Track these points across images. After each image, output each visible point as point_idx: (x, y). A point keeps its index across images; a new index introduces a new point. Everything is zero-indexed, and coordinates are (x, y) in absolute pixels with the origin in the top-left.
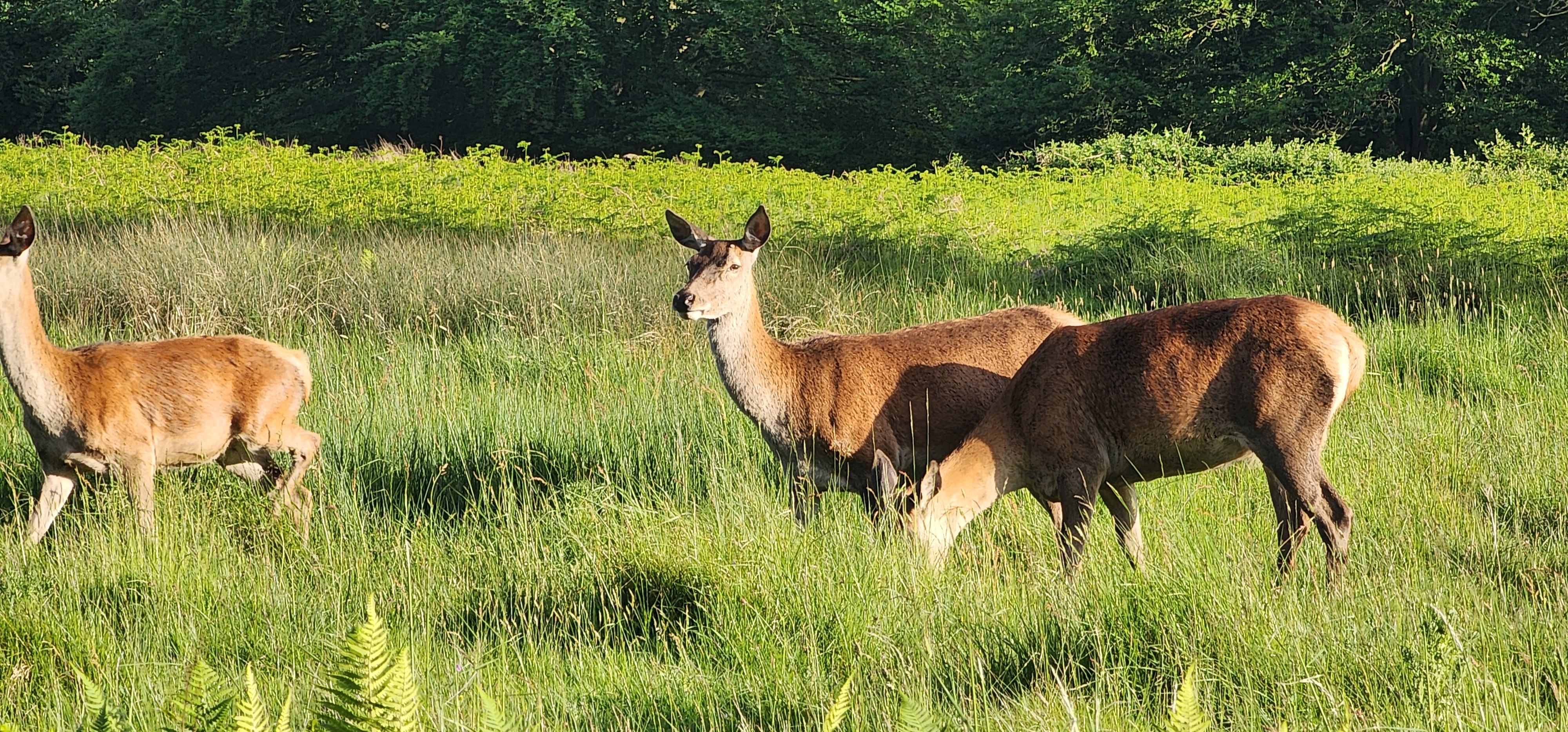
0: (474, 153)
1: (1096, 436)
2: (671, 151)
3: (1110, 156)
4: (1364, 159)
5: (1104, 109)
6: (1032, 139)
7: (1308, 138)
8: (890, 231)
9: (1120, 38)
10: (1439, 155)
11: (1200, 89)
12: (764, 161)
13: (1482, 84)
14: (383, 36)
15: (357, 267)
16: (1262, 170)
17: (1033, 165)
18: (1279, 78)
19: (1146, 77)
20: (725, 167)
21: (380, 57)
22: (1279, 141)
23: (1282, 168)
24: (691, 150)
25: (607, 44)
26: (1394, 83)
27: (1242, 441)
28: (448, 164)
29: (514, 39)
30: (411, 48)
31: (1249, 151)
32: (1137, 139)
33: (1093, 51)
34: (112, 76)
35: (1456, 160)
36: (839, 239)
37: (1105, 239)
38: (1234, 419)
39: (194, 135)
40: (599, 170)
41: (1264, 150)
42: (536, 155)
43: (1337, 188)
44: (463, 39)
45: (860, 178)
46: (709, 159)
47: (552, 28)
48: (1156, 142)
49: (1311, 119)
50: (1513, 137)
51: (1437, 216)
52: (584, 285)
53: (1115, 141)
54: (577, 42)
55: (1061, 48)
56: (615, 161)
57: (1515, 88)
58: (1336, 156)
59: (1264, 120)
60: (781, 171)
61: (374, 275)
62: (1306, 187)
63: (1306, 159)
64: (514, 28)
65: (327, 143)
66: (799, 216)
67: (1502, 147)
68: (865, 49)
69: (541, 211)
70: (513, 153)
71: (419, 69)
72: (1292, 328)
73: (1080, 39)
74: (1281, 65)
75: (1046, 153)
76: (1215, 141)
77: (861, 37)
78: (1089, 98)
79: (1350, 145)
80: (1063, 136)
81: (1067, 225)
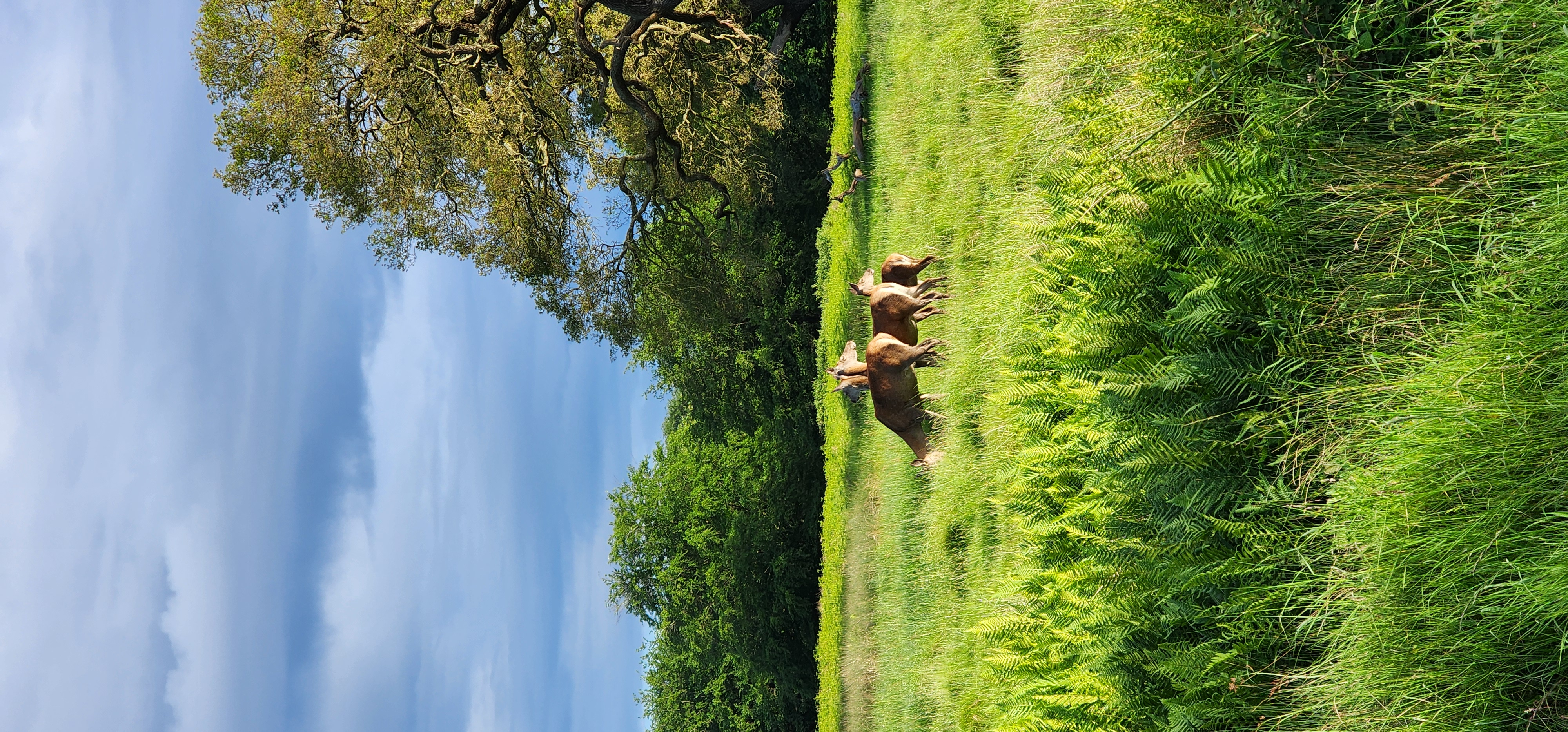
0: (820, 585)
1: (906, 411)
2: (820, 529)
3: (820, 404)
4: (821, 332)
5: (807, 406)
6: (816, 426)
7: (815, 348)
8: (843, 467)
9: (786, 401)
10: (820, 311)
11: (801, 378)
12: (823, 502)
13: (799, 299)
14: (787, 610)
15: (856, 620)
16: (824, 361)
17: (823, 426)
18: (798, 356)
19: (798, 393)
20: (824, 514)
21: (793, 611)
22: (816, 356)
23: (824, 355)
24: (819, 524)
25: (789, 547)
26: (799, 324)
27: (907, 369)
28: (824, 592)
29: (787, 573)
30: (790, 602)
31: (819, 365)
32: (816, 397)
33: (790, 409)
34: (799, 686)
35: (821, 306)
36: (845, 483)
37: (845, 406)
38: (900, 372)
39: (816, 663)
40: (825, 550)
41: (819, 360)
42: (821, 568)
43: (829, 339)
44: (788, 588)
45: (827, 475)
46: (822, 518)
47: (784, 563)
48: (817, 391)
49: (809, 347)
50: (815, 290)
51: (838, 311)
52: (860, 556)
53: (816, 403)
54: (788, 556)
55: (789, 418)
56: (823, 545)
57: (800, 289)
58: (820, 340)
59: (810, 360)
60: (825, 498)
61: (858, 615)
62: (830, 348)
63: (821, 349)
64: (784, 573)
65: (818, 625)
66: (839, 493)
67: (817, 293)
68: (789, 474)
69: (838, 566)
70: (820, 574)
71: (796, 600)
72: (874, 356)
73: (787, 413)
74: (794, 355)
75: (820, 423)
76: (816, 375)
77: (786, 474)
78: (804, 410)
79: (817, 336)
80: (815, 417)
81: (840, 416)
